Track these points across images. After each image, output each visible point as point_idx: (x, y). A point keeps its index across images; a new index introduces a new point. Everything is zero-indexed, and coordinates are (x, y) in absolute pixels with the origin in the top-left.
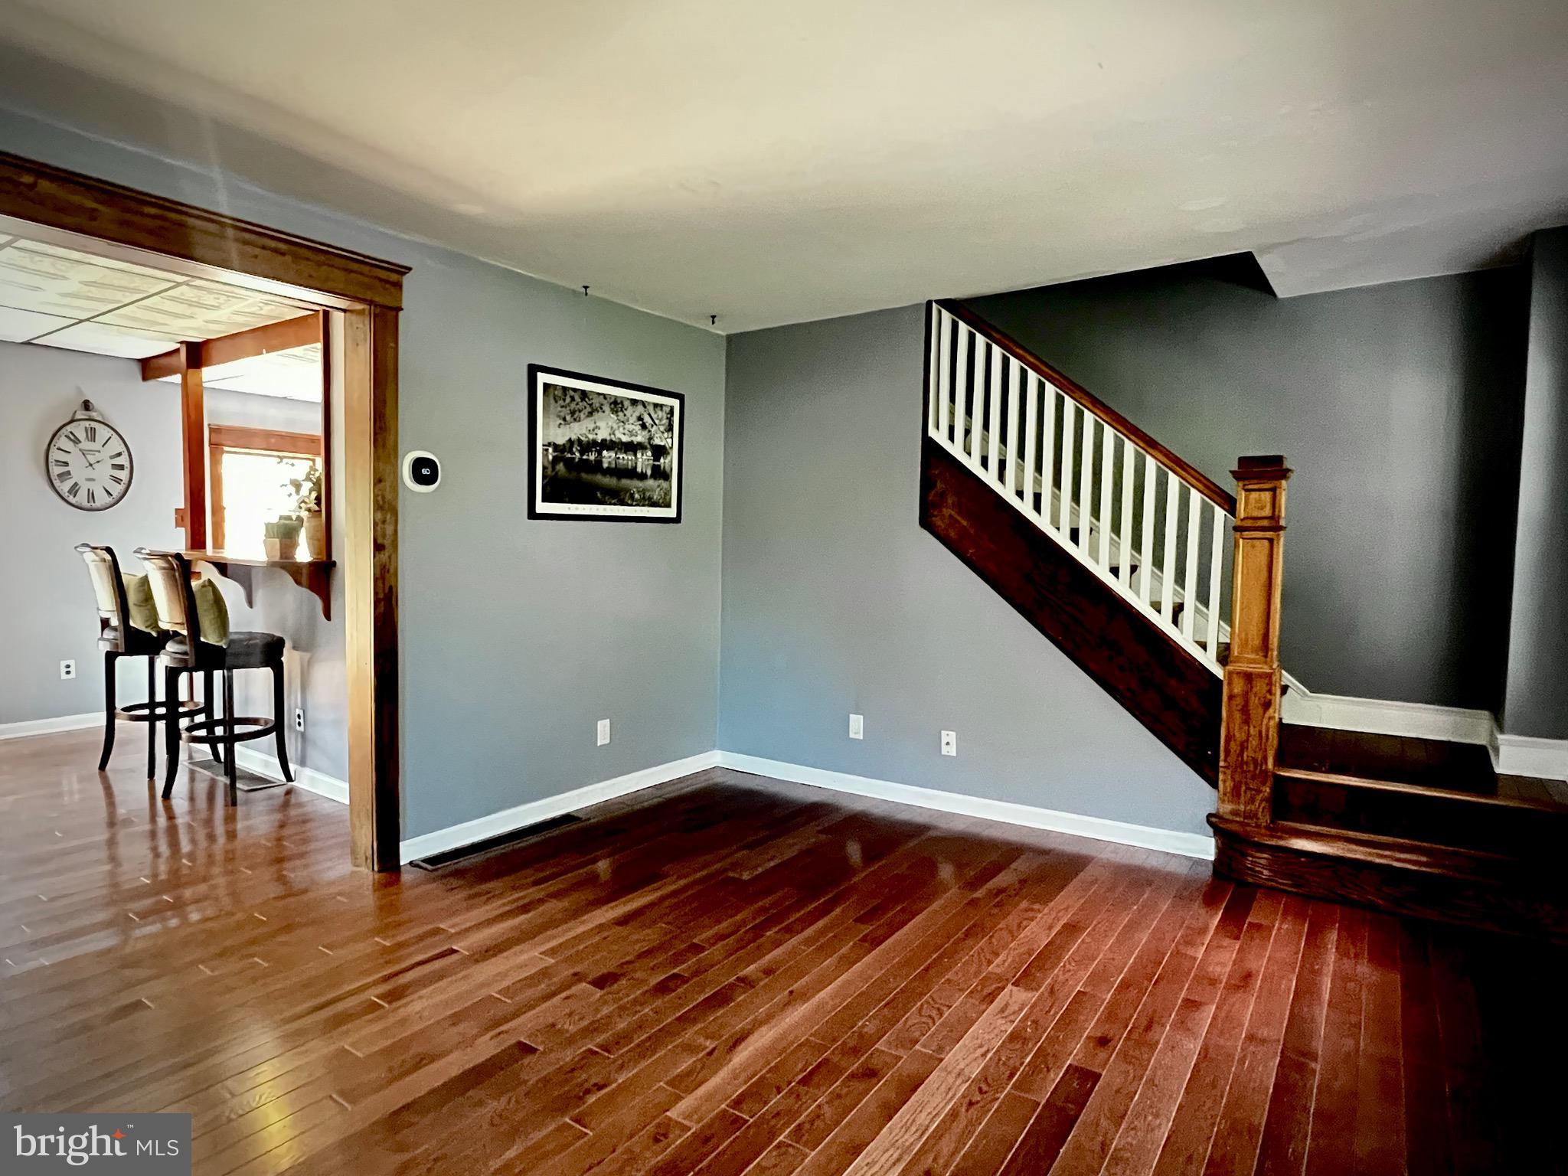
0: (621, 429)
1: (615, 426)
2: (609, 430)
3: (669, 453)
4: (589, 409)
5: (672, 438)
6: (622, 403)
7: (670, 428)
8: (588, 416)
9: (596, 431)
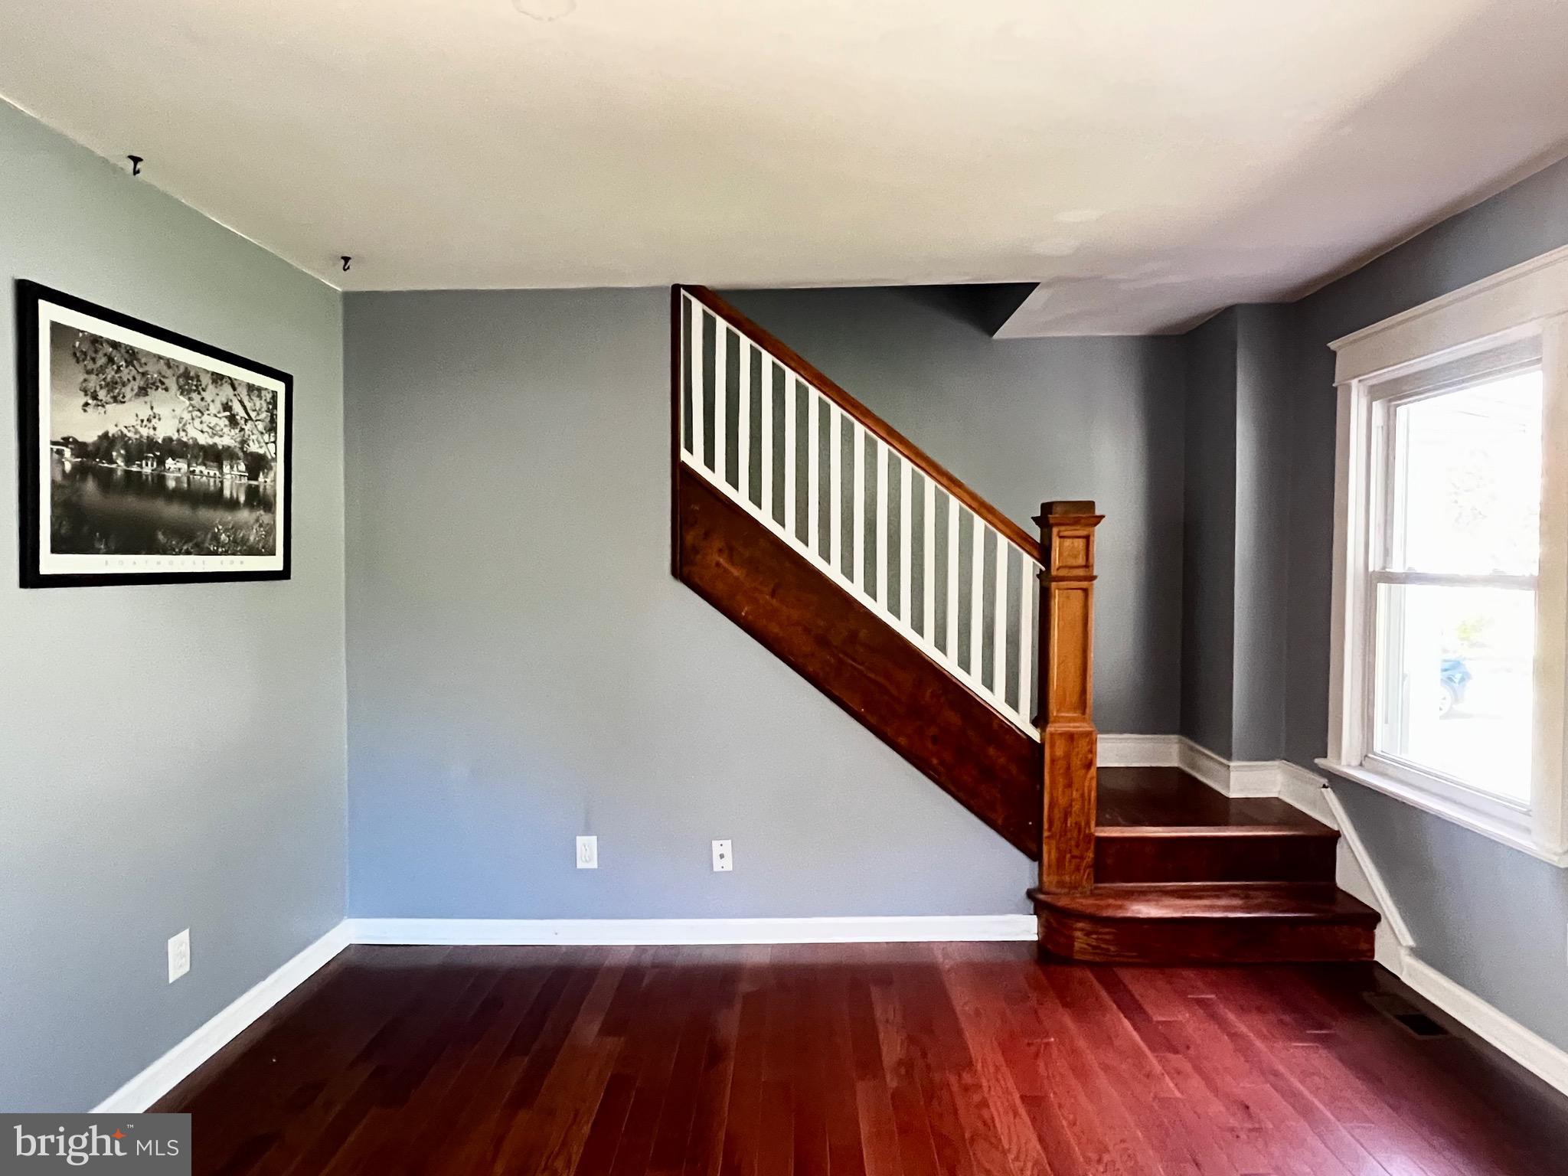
0: (197, 421)
1: (187, 417)
2: (176, 424)
3: (271, 468)
4: (140, 382)
5: (275, 442)
6: (198, 377)
7: (272, 428)
8: (138, 395)
9: (154, 421)
